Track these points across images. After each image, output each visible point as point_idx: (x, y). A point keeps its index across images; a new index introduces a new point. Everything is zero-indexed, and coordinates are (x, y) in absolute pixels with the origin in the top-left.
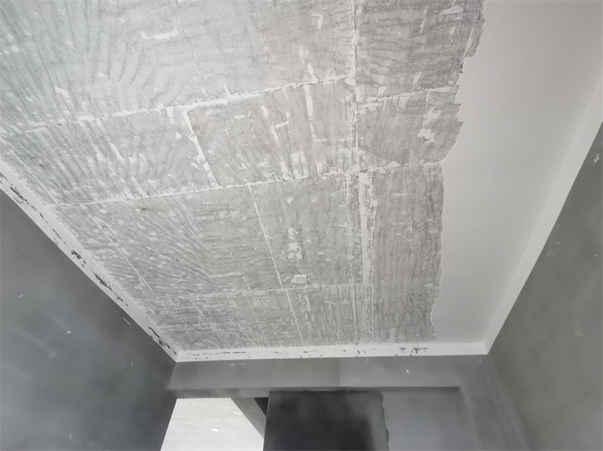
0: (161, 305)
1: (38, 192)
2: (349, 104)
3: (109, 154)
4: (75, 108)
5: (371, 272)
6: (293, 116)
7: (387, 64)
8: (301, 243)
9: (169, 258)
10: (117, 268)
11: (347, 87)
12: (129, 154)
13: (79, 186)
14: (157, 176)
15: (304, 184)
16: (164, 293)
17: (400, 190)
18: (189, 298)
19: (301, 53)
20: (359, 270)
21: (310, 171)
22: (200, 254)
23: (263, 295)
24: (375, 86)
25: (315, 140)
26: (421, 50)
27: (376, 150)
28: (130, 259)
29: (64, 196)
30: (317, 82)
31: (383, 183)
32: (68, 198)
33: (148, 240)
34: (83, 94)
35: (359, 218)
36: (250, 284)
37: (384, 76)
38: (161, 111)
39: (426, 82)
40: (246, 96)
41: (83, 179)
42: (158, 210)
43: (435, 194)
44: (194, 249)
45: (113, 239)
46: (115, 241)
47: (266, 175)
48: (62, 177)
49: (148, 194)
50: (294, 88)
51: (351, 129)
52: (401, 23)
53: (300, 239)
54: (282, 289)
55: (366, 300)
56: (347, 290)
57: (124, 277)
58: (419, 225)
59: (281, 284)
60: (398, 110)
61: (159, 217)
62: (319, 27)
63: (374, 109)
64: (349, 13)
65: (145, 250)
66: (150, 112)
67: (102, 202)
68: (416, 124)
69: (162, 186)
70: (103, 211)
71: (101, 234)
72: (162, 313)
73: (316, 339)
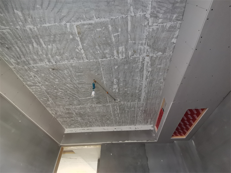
0: (58, 110)
2: (146, 26)
3: (39, 44)
4: (25, 21)
5: (145, 97)
6: (122, 30)
7: (164, 9)
9: (63, 91)
10: (39, 94)
11: (146, 18)
12: (48, 44)
13: (25, 58)
14: (60, 55)
15: (123, 60)
16: (59, 105)
17: (161, 64)
18: (70, 107)
20: (140, 96)
21: (126, 55)
22: (76, 89)
23: (101, 106)
24: (158, 18)
25: (129, 42)
26: (178, 5)
27: (154, 47)
28: (46, 91)
29: (18, 62)
30: (134, 15)
31: (154, 61)
32: (19, 63)
33: (54, 83)
34: (29, 15)
35: (143, 75)
36: (96, 102)
37: (162, 14)
38: (64, 24)
39: (178, 18)
40: (103, 20)
41: (27, 55)
42: (60, 70)
44: (74, 87)
46: (39, 83)
47: (107, 56)
48: (17, 54)
49: (56, 63)
50: (124, 17)
51: (145, 37)
53: (118, 84)
54: (109, 104)
55: (141, 108)
56: (134, 104)
59: (109, 102)
60: (165, 30)
61: (60, 73)
63: (156, 29)
65: (52, 87)
66: (59, 25)
67: (35, 65)
68: (172, 36)
69: (62, 59)
70: (35, 70)
71: (33, 80)
72: (58, 114)
73: (120, 124)
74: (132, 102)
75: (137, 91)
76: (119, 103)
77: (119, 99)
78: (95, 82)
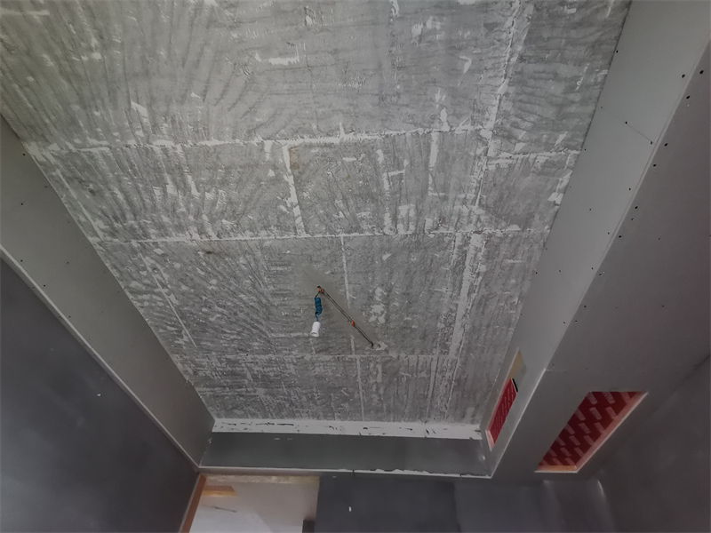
0: (203, 364)
2: (479, 158)
3: (182, 186)
4: (153, 130)
5: (461, 343)
6: (411, 165)
7: (532, 119)
8: (387, 305)
9: (225, 311)
10: (158, 317)
11: (480, 139)
12: (207, 189)
13: (135, 219)
14: (235, 216)
16: (209, 351)
17: (514, 256)
18: (238, 358)
19: (437, 97)
20: (447, 340)
21: (416, 226)
22: (264, 309)
23: (329, 361)
24: (513, 141)
25: (430, 194)
26: (573, 109)
27: (497, 210)
28: (178, 308)
29: (113, 228)
30: (448, 130)
31: (497, 247)
32: (117, 231)
33: (205, 289)
34: (166, 115)
35: (461, 283)
36: (317, 347)
37: (525, 132)
38: (258, 144)
39: (570, 143)
40: (363, 137)
41: (143, 212)
42: (226, 255)
44: (260, 302)
45: (161, 283)
46: (164, 286)
47: (364, 226)
48: (115, 207)
49: (218, 236)
50: (421, 134)
51: (475, 185)
52: (556, 77)
53: (387, 301)
54: (353, 356)
55: (448, 374)
56: (429, 362)
57: (165, 329)
59: (353, 350)
60: (533, 169)
61: (226, 263)
62: (465, 71)
63: (506, 166)
64: (502, 59)
65: (197, 300)
66: (244, 144)
67: (159, 240)
68: (549, 186)
69: (238, 228)
70: (159, 251)
71: (149, 277)
72: (201, 373)
73: (379, 413)
74: (424, 356)
75: (440, 325)
76: (383, 354)
77: (386, 343)
78: (322, 292)
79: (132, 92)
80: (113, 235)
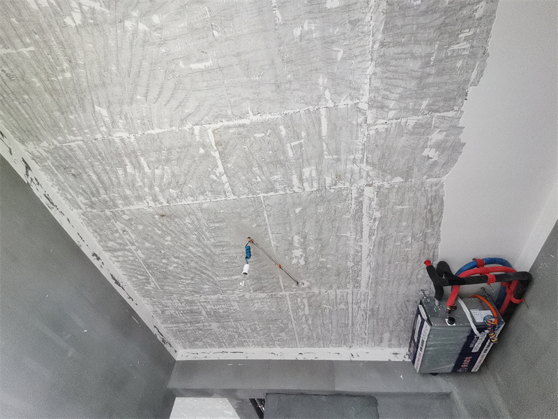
0: (168, 304)
1: (67, 198)
2: (361, 125)
3: (138, 166)
4: (112, 125)
5: (369, 278)
6: (308, 135)
7: (398, 91)
8: (305, 249)
9: (180, 262)
10: (130, 268)
11: (360, 110)
12: (156, 166)
13: (107, 194)
14: (178, 186)
15: (313, 196)
16: (171, 294)
17: (402, 202)
18: (194, 298)
19: (320, 81)
20: (358, 276)
21: (319, 184)
22: (209, 258)
23: (265, 298)
24: (386, 110)
25: (326, 157)
26: (430, 80)
27: (383, 165)
28: (144, 261)
29: (92, 202)
30: (332, 106)
31: (387, 196)
32: (94, 204)
33: (163, 245)
34: (121, 112)
35: (362, 228)
36: (253, 287)
37: (394, 102)
38: (189, 129)
39: (433, 107)
40: (267, 117)
41: (111, 188)
42: (176, 216)
43: (435, 207)
44: (205, 253)
45: (130, 243)
46: (132, 244)
47: (278, 187)
48: (92, 186)
49: (168, 202)
50: (312, 110)
51: (361, 147)
52: (413, 56)
53: (304, 246)
54: (283, 293)
55: (363, 305)
56: (345, 295)
57: (137, 278)
58: (418, 236)
59: (283, 288)
60: (405, 131)
61: (176, 222)
62: (339, 59)
63: (384, 130)
64: (367, 47)
65: (158, 253)
66: (179, 130)
67: (125, 208)
68: (422, 144)
69: (181, 195)
70: (126, 217)
71: (121, 238)
72: (167, 313)
73: (311, 341)
74: (340, 290)
75: (350, 264)
76: (308, 290)
77: (308, 281)
78: (252, 241)
79: (94, 99)
80: (91, 207)
